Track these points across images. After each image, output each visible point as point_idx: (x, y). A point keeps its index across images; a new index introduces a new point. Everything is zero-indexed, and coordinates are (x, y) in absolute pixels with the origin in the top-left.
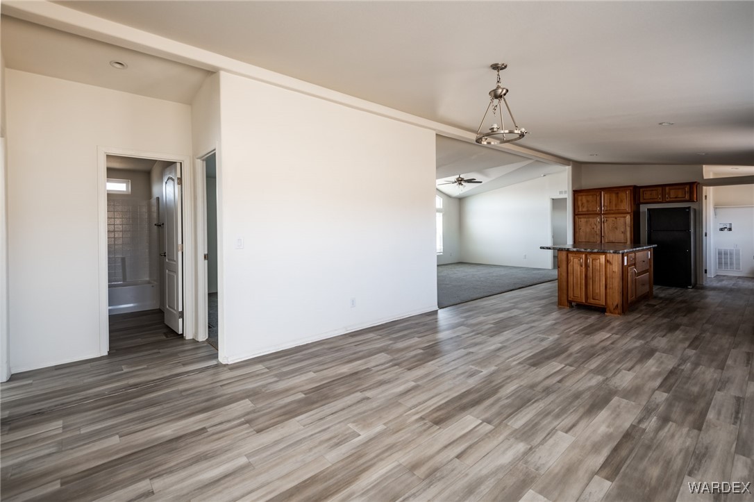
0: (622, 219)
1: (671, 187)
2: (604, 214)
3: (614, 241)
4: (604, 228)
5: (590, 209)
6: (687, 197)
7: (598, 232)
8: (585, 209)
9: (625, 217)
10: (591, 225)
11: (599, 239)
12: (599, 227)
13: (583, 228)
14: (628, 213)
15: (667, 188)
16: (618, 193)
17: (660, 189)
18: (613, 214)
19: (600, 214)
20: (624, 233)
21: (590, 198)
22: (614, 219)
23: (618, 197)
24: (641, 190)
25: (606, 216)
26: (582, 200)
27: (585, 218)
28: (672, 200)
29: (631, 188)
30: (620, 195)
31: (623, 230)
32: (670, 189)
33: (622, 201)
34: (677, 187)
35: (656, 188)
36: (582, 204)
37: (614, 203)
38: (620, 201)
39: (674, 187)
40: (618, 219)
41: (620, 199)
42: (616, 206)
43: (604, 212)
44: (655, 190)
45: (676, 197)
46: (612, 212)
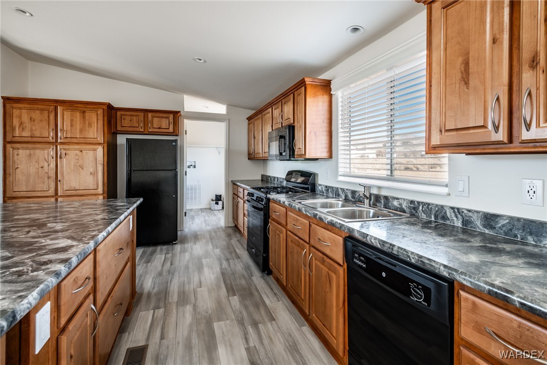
0: (91, 153)
1: (154, 114)
2: (62, 143)
3: (77, 188)
4: (62, 167)
5: (37, 134)
6: (171, 130)
7: (52, 174)
8: (26, 133)
9: (95, 150)
10: (37, 162)
11: (53, 185)
12: (53, 165)
14: (100, 144)
15: (150, 115)
16: (84, 112)
17: (142, 114)
18: (77, 143)
19: (56, 143)
20: (94, 174)
21: (36, 115)
22: (78, 152)
23: (84, 117)
24: (119, 113)
25: (66, 147)
26: (20, 118)
27: (27, 148)
28: (154, 130)
29: (105, 107)
30: (87, 114)
31: (92, 170)
32: (153, 117)
33: (90, 125)
34: (161, 115)
35: (137, 113)
36: (21, 124)
37: (78, 127)
38: (87, 125)
39: (158, 114)
40: (84, 152)
41: (87, 122)
42: (81, 131)
43: (62, 141)
44: (136, 116)
45: (159, 128)
46: (74, 140)
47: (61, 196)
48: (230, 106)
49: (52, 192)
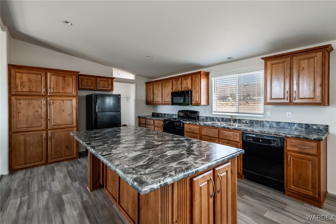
0: (69, 102)
2: (50, 96)
3: (60, 124)
4: (50, 111)
5: (34, 90)
6: (109, 88)
7: (43, 115)
8: (26, 89)
9: (71, 100)
10: (34, 108)
11: (44, 122)
12: (44, 110)
13: (23, 112)
14: (74, 96)
15: (98, 79)
16: (64, 77)
17: (93, 78)
18: (60, 96)
19: (46, 96)
20: (71, 115)
21: (32, 77)
22: (60, 101)
23: (64, 80)
24: (80, 78)
25: (53, 98)
26: (21, 78)
27: (26, 99)
28: (101, 88)
29: (77, 74)
30: (66, 78)
31: (69, 112)
32: (100, 80)
33: (68, 85)
35: (91, 78)
36: (22, 83)
37: (61, 86)
38: (66, 85)
39: (103, 79)
40: (65, 101)
41: (66, 83)
42: (63, 88)
43: (50, 94)
44: (90, 79)
45: (104, 87)
46: (58, 94)
47: (50, 129)
48: (137, 75)
49: (43, 127)
